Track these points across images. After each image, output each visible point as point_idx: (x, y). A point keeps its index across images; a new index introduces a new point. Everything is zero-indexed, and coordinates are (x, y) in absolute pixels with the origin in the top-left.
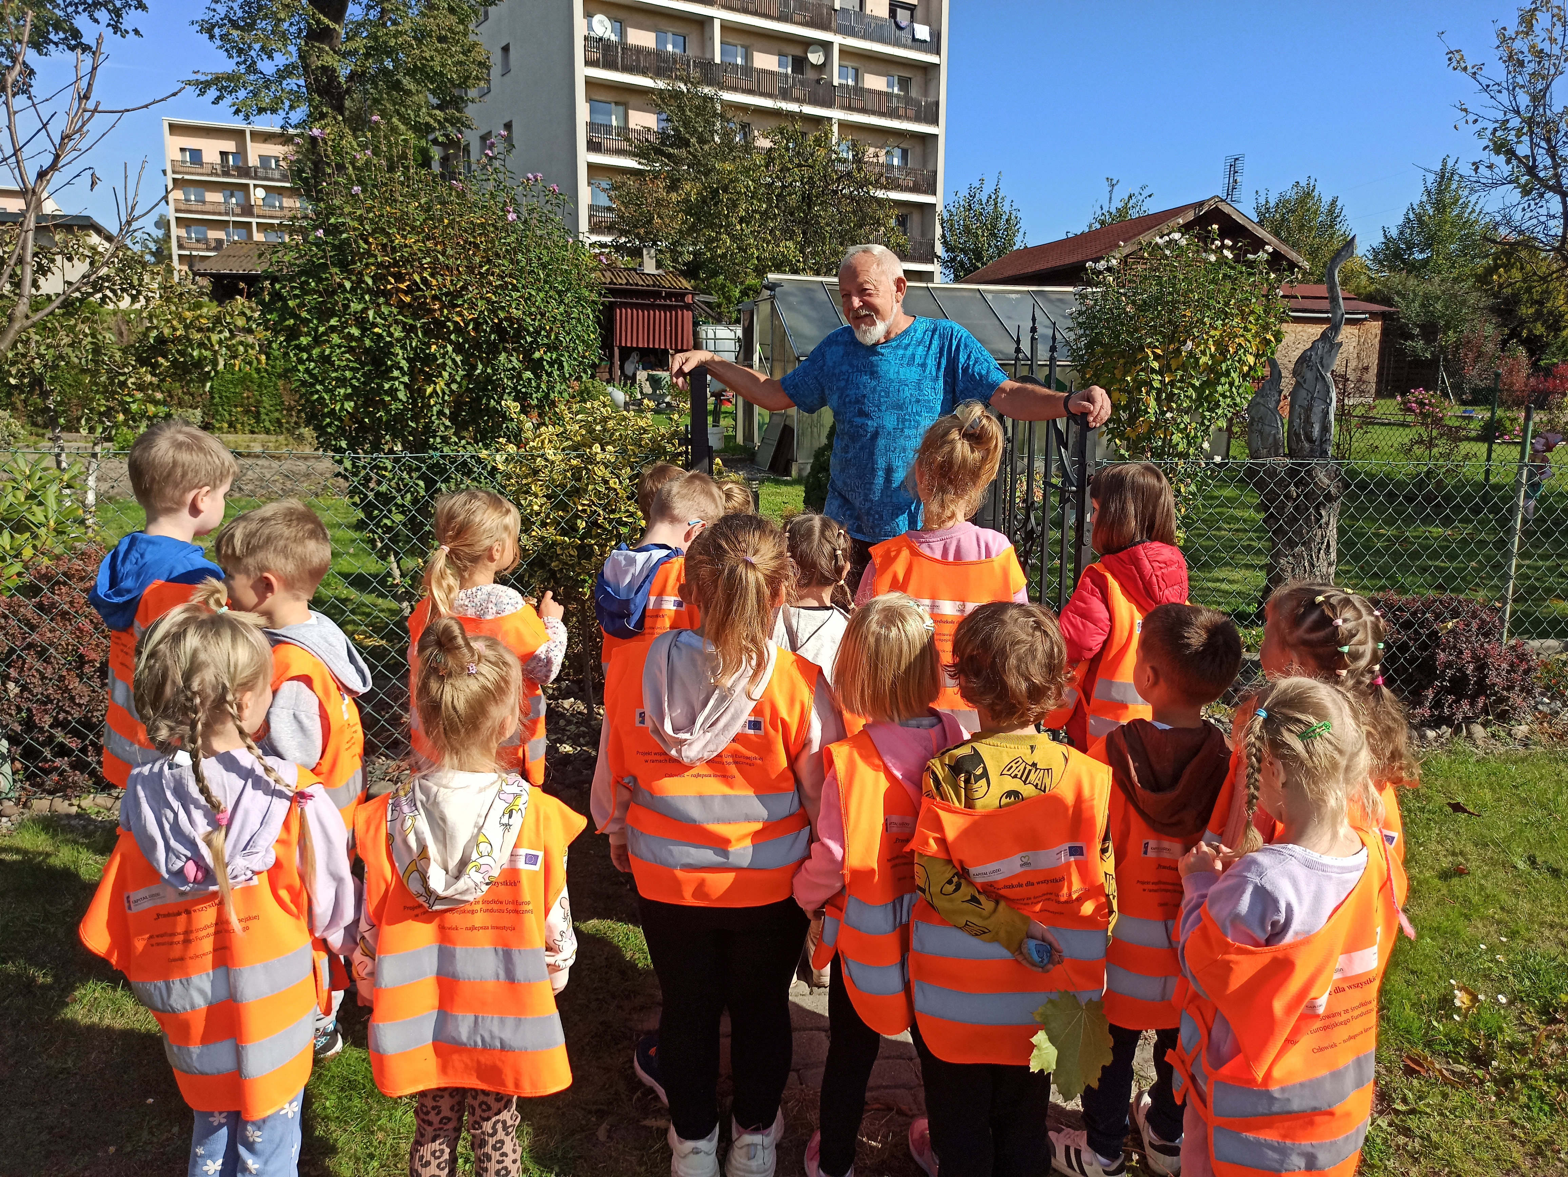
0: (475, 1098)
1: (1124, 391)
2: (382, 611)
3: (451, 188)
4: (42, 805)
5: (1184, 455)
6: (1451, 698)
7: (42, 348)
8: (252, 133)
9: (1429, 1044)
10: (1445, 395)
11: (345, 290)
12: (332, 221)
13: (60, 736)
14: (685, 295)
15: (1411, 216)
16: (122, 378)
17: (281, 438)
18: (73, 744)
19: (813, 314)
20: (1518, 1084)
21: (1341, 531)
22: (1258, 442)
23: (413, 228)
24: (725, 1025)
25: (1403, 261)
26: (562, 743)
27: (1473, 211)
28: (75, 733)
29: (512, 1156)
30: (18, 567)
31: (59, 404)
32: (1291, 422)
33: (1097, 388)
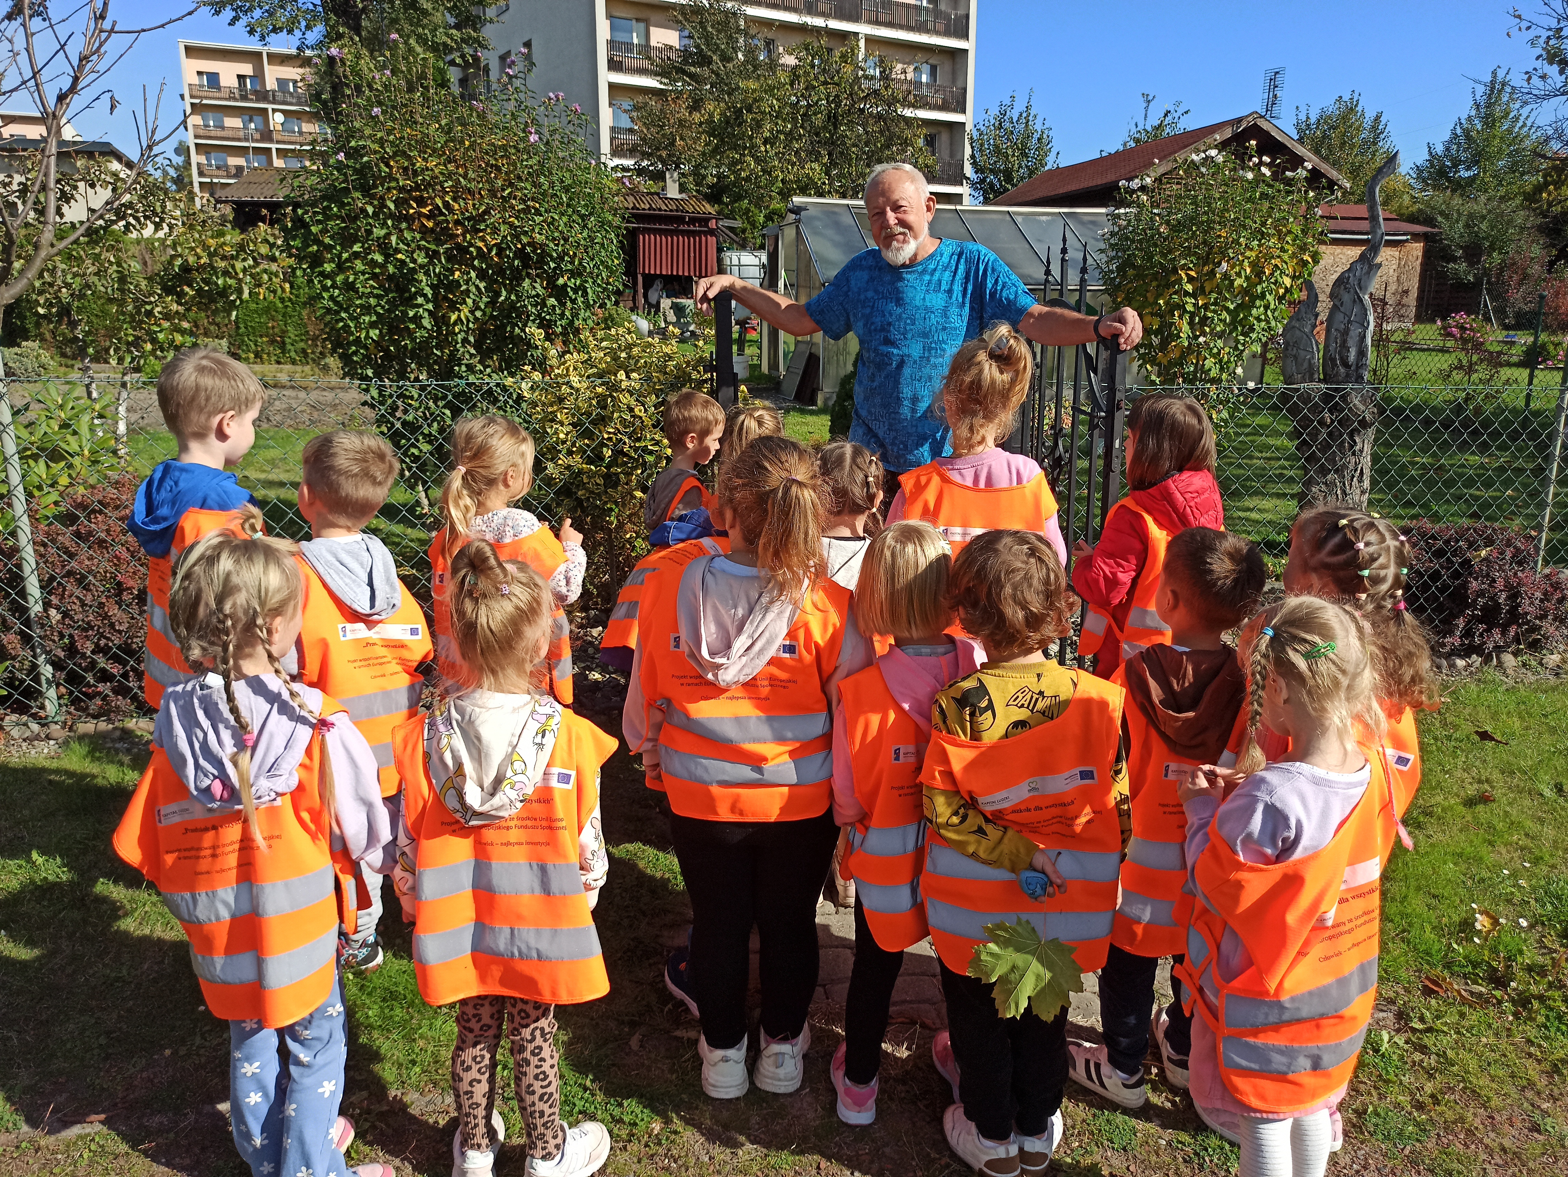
0: (514, 1006)
1: (1156, 315)
2: (412, 541)
3: (471, 109)
4: (88, 727)
5: (1216, 381)
6: (1482, 627)
7: (69, 277)
8: (269, 55)
9: (1448, 966)
10: (1488, 319)
11: (367, 215)
12: (353, 144)
13: (102, 662)
14: (709, 219)
15: (1459, 131)
16: (148, 307)
17: (307, 369)
18: (115, 669)
19: (838, 238)
20: (1536, 1004)
21: (1375, 458)
22: (1292, 368)
23: (434, 150)
24: (755, 942)
25: (1449, 179)
26: (591, 670)
27: (1524, 125)
28: (116, 659)
29: (550, 1062)
30: (54, 496)
31: (88, 334)
32: (1326, 347)
33: (1129, 309)
